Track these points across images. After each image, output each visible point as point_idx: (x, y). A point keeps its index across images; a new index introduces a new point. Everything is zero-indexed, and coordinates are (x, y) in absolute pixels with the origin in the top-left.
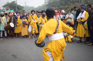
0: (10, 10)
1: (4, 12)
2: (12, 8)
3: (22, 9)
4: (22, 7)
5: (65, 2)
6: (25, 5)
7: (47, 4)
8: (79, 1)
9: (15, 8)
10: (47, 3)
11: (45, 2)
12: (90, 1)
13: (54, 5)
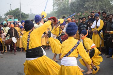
0: (14, 19)
1: (7, 21)
2: (16, 16)
3: (28, 17)
4: (27, 15)
5: (77, 8)
6: (31, 13)
7: (56, 12)
8: (94, 7)
9: (19, 16)
10: (56, 10)
11: (54, 9)
12: (106, 7)
13: (65, 12)
